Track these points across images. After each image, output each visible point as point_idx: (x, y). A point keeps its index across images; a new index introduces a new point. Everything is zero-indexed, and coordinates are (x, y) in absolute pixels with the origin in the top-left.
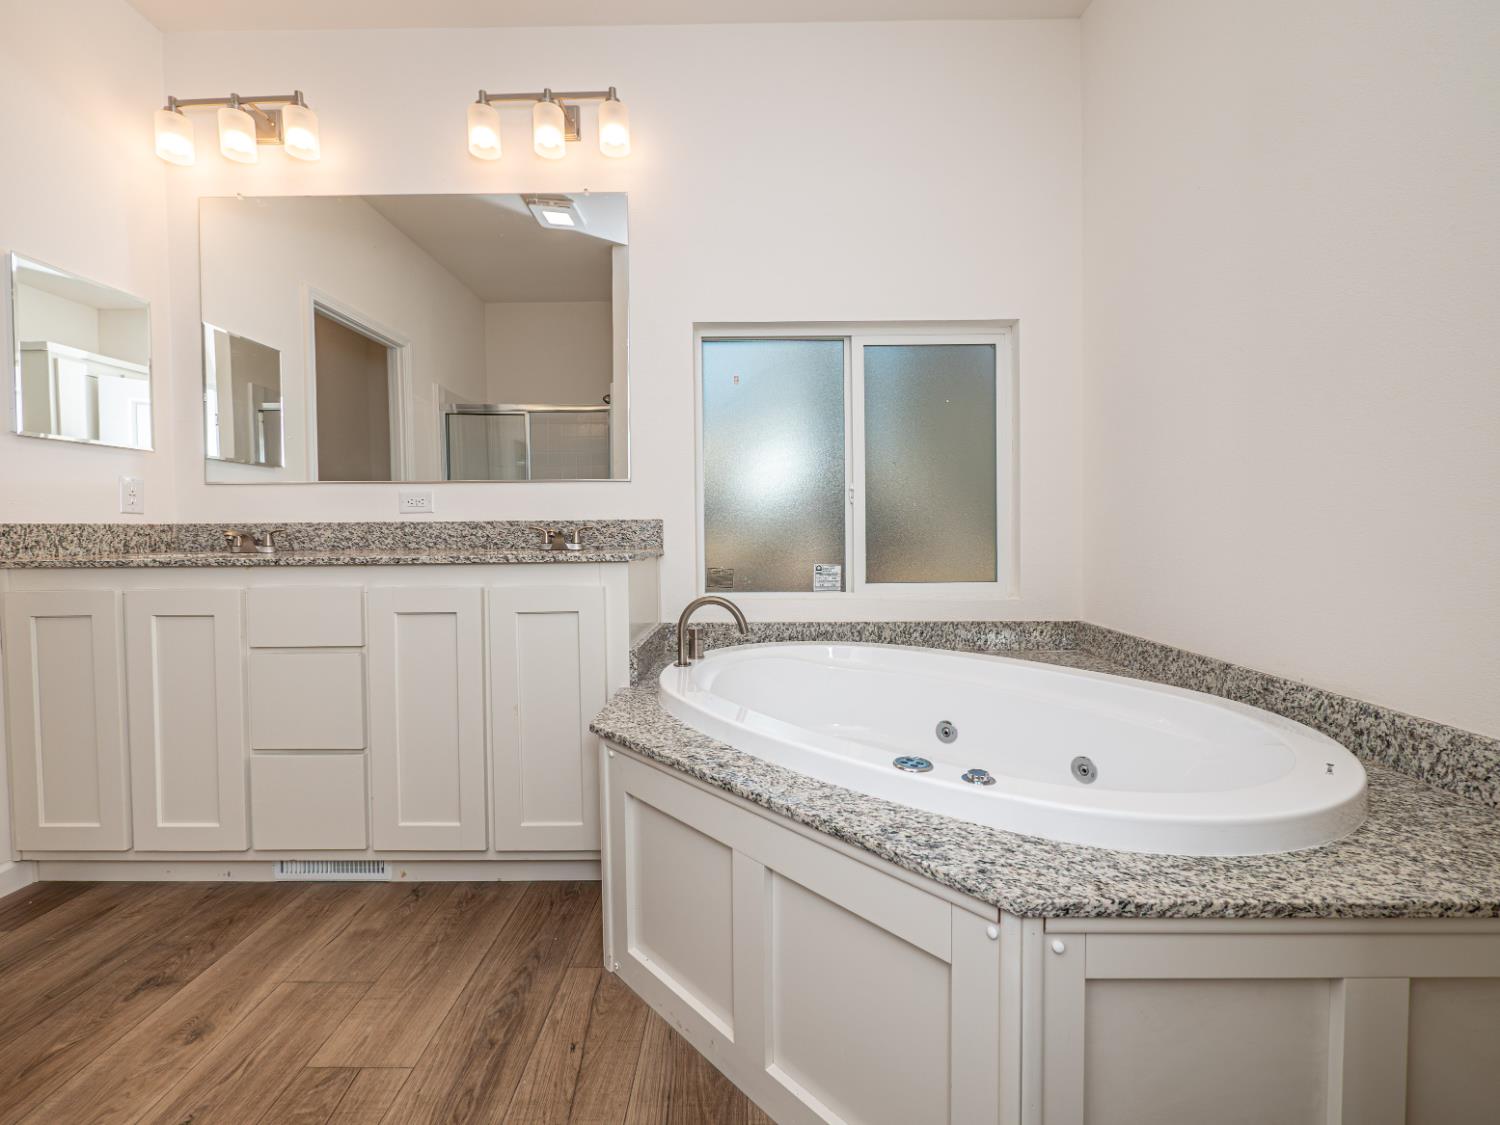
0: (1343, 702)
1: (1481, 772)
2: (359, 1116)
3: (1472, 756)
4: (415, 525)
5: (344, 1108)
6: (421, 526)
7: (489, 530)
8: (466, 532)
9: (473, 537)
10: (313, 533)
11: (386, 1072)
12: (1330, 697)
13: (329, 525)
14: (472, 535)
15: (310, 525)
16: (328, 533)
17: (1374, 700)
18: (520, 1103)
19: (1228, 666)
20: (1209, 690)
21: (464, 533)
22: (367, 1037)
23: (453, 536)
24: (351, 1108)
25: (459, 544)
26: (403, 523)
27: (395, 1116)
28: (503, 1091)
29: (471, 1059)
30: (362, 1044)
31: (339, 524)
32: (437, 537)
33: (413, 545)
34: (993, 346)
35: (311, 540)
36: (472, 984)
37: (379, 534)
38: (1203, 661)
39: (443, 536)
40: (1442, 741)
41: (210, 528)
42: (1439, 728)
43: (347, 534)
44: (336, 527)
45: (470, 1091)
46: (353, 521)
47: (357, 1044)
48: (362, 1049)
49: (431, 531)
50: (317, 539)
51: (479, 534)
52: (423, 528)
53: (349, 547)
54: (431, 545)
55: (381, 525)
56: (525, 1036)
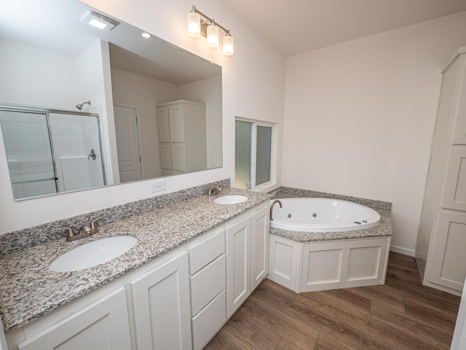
0: (348, 197)
1: (367, 203)
2: (332, 345)
3: (366, 201)
4: (161, 197)
5: (329, 348)
6: (164, 196)
7: (188, 193)
8: (180, 195)
9: (183, 196)
10: (110, 214)
11: (319, 338)
12: (345, 196)
13: (120, 207)
14: (182, 195)
15: (108, 209)
16: (120, 211)
17: (352, 196)
18: (336, 317)
19: (325, 193)
20: (321, 197)
21: (180, 196)
22: (305, 341)
23: (176, 198)
24: (329, 347)
25: (178, 200)
26: (156, 197)
27: (334, 338)
28: (332, 319)
29: (319, 322)
30: (307, 342)
31: (125, 205)
32: (171, 199)
33: (161, 206)
34: (271, 128)
35: (110, 218)
36: (293, 317)
37: (146, 205)
38: (319, 193)
39: (172, 199)
40: (362, 200)
41: (28, 232)
42: (362, 198)
43: (130, 209)
44: (124, 207)
45: (330, 324)
46: (133, 201)
47: (307, 343)
48: (309, 342)
49: (167, 198)
50: (114, 216)
51: (185, 195)
52: (164, 198)
53: (132, 215)
54: (168, 204)
55: (146, 200)
56: (316, 312)
